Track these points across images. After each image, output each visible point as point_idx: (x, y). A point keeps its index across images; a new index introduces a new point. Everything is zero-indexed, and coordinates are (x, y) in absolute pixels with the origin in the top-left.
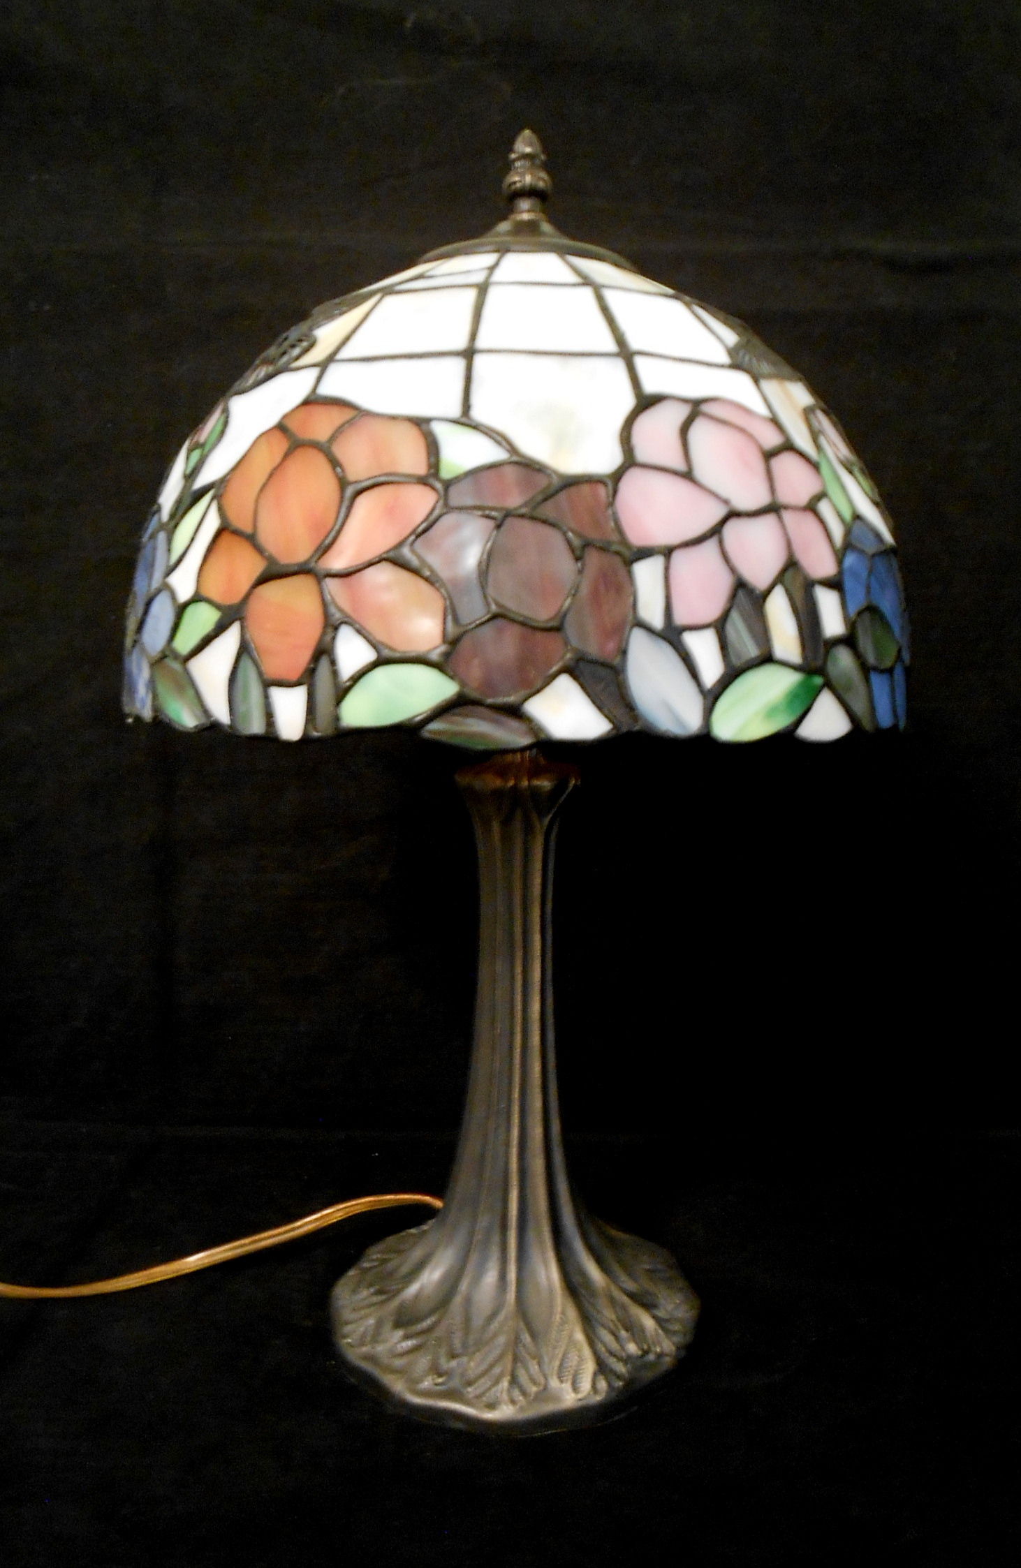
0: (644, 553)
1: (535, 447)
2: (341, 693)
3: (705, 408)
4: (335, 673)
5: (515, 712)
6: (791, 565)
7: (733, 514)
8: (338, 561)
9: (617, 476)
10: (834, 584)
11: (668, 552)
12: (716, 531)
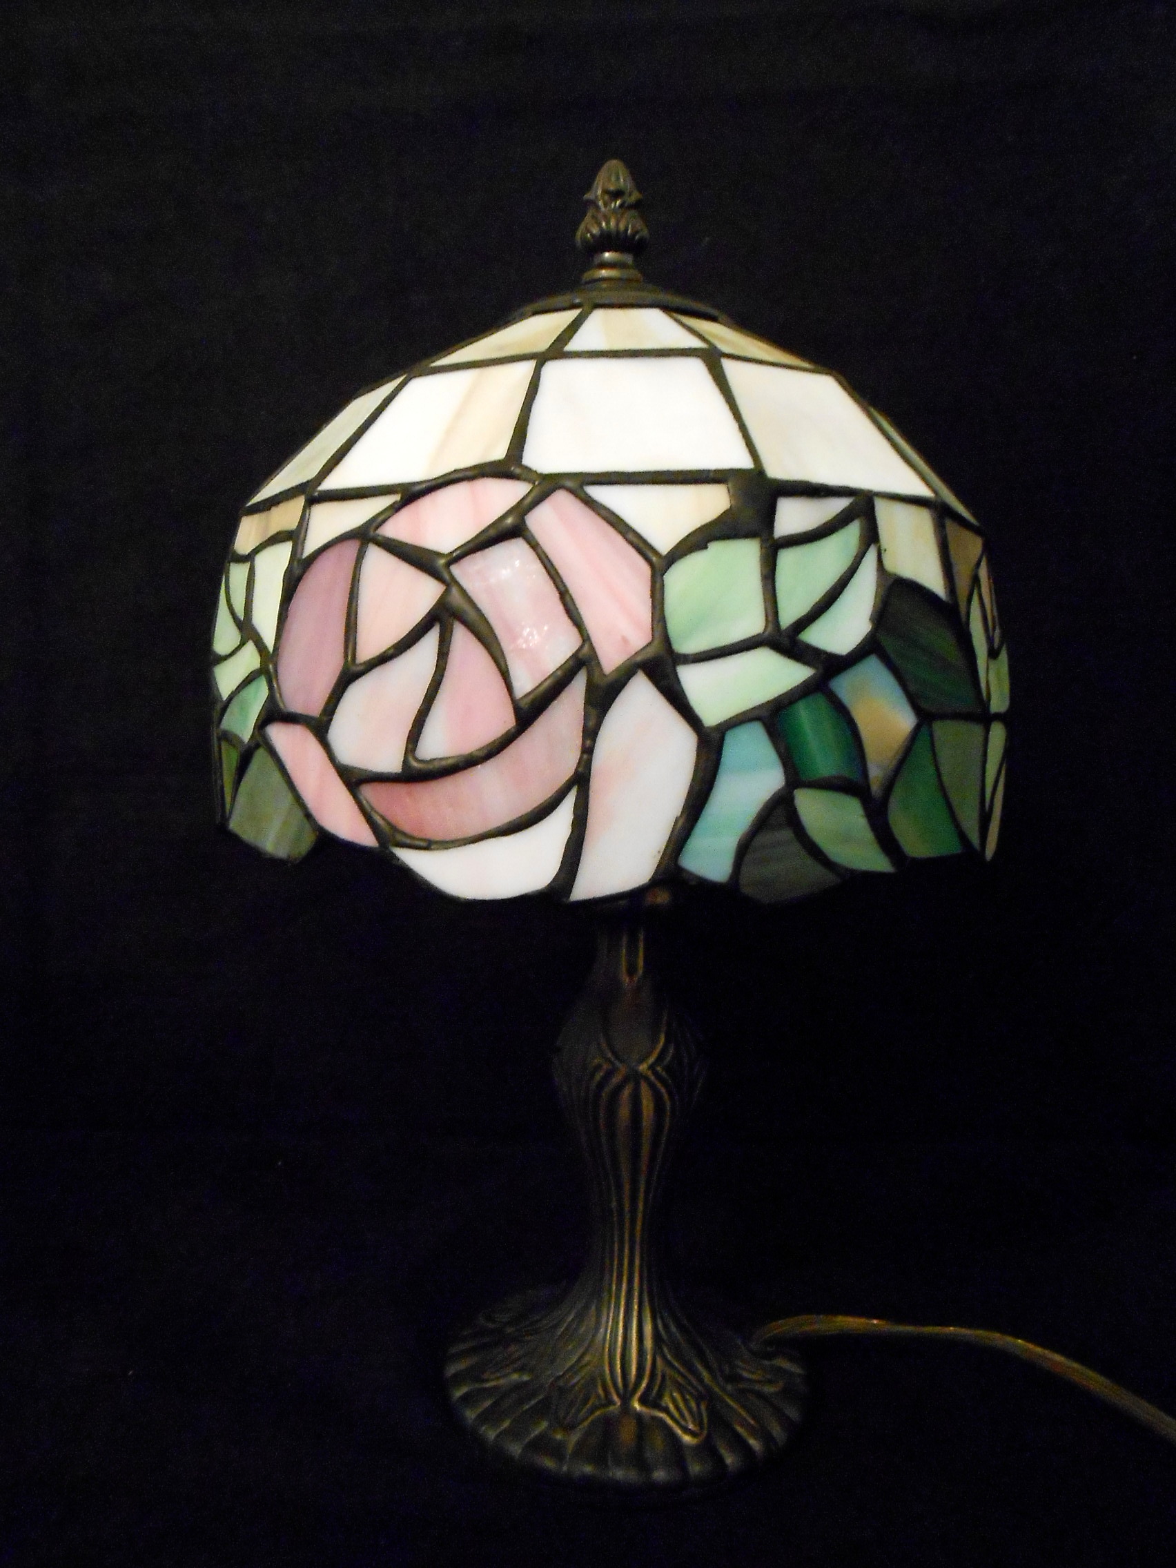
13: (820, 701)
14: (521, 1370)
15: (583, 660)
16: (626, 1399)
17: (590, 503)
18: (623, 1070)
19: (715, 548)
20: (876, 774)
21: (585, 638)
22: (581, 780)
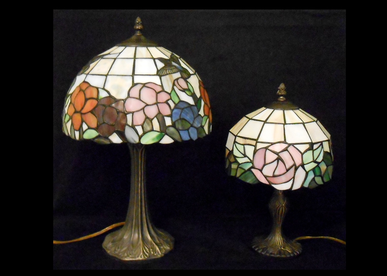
0: (129, 113)
1: (113, 94)
2: (84, 133)
3: (146, 85)
4: (83, 130)
5: (107, 138)
6: (159, 113)
7: (147, 105)
8: (83, 111)
9: (126, 99)
10: (170, 116)
11: (133, 113)
12: (143, 109)
13: (318, 167)
14: (265, 246)
15: (294, 165)
16: (281, 248)
17: (294, 147)
18: (281, 205)
19: (308, 152)
20: (322, 173)
21: (295, 162)
22: (294, 178)
